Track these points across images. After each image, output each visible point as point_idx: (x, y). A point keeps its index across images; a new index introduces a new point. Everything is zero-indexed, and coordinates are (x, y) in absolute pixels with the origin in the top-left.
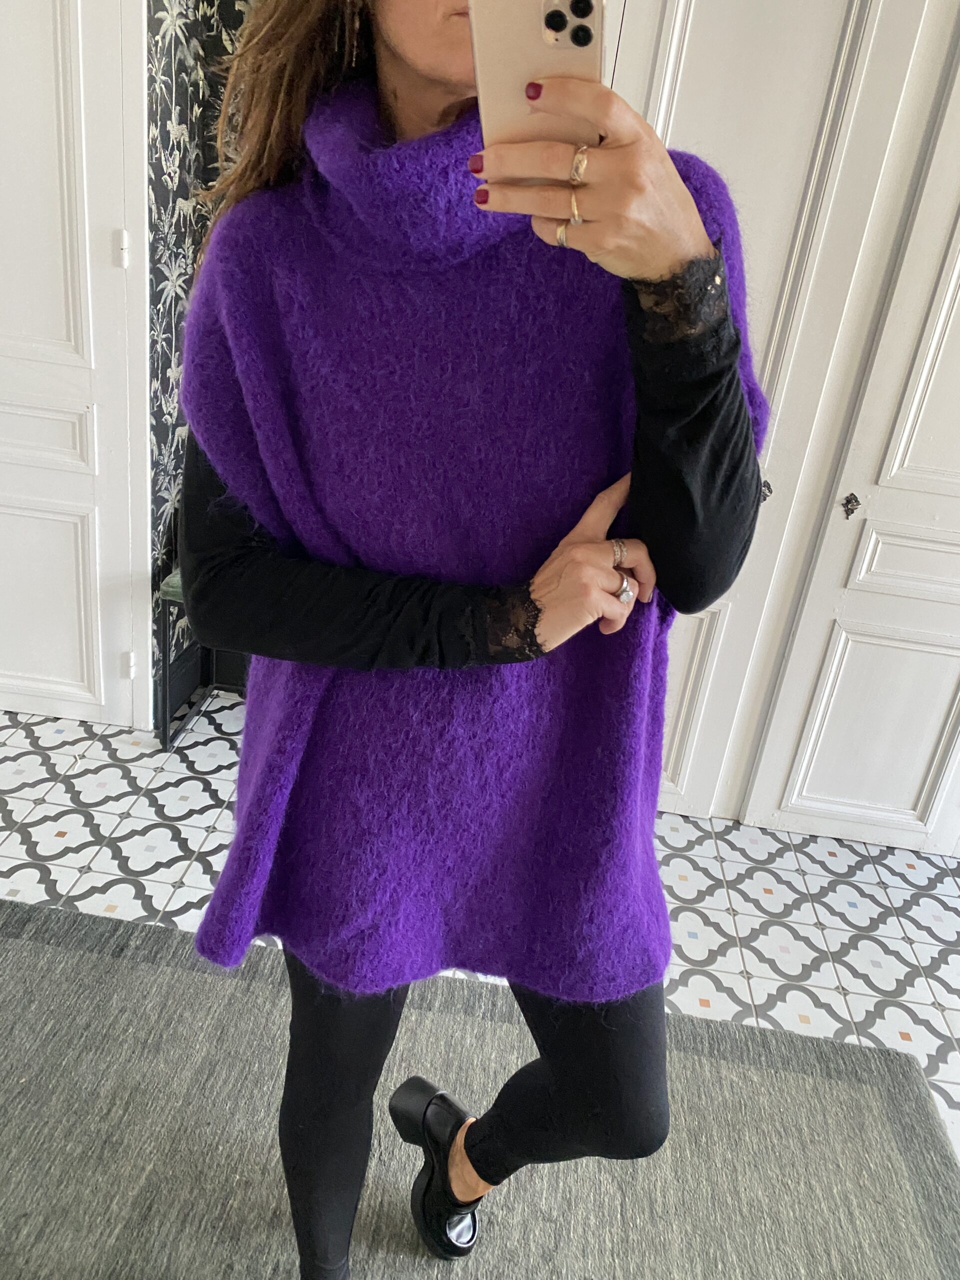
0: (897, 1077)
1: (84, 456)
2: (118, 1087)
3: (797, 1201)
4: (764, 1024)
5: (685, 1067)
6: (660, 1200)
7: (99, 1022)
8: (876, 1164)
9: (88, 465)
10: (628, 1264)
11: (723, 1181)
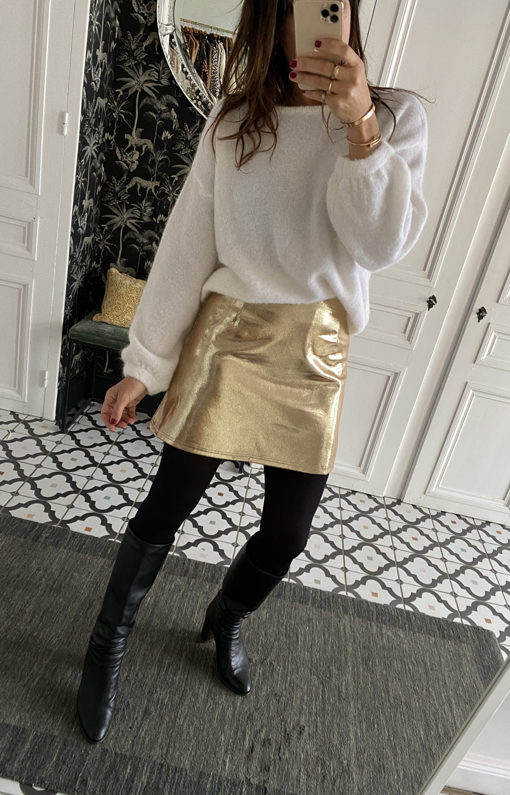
0: (482, 641)
1: (29, 248)
2: (36, 609)
3: (421, 698)
4: (408, 608)
5: (362, 626)
6: (344, 691)
7: (25, 574)
8: (467, 684)
9: (30, 253)
10: (325, 720)
11: (380, 684)
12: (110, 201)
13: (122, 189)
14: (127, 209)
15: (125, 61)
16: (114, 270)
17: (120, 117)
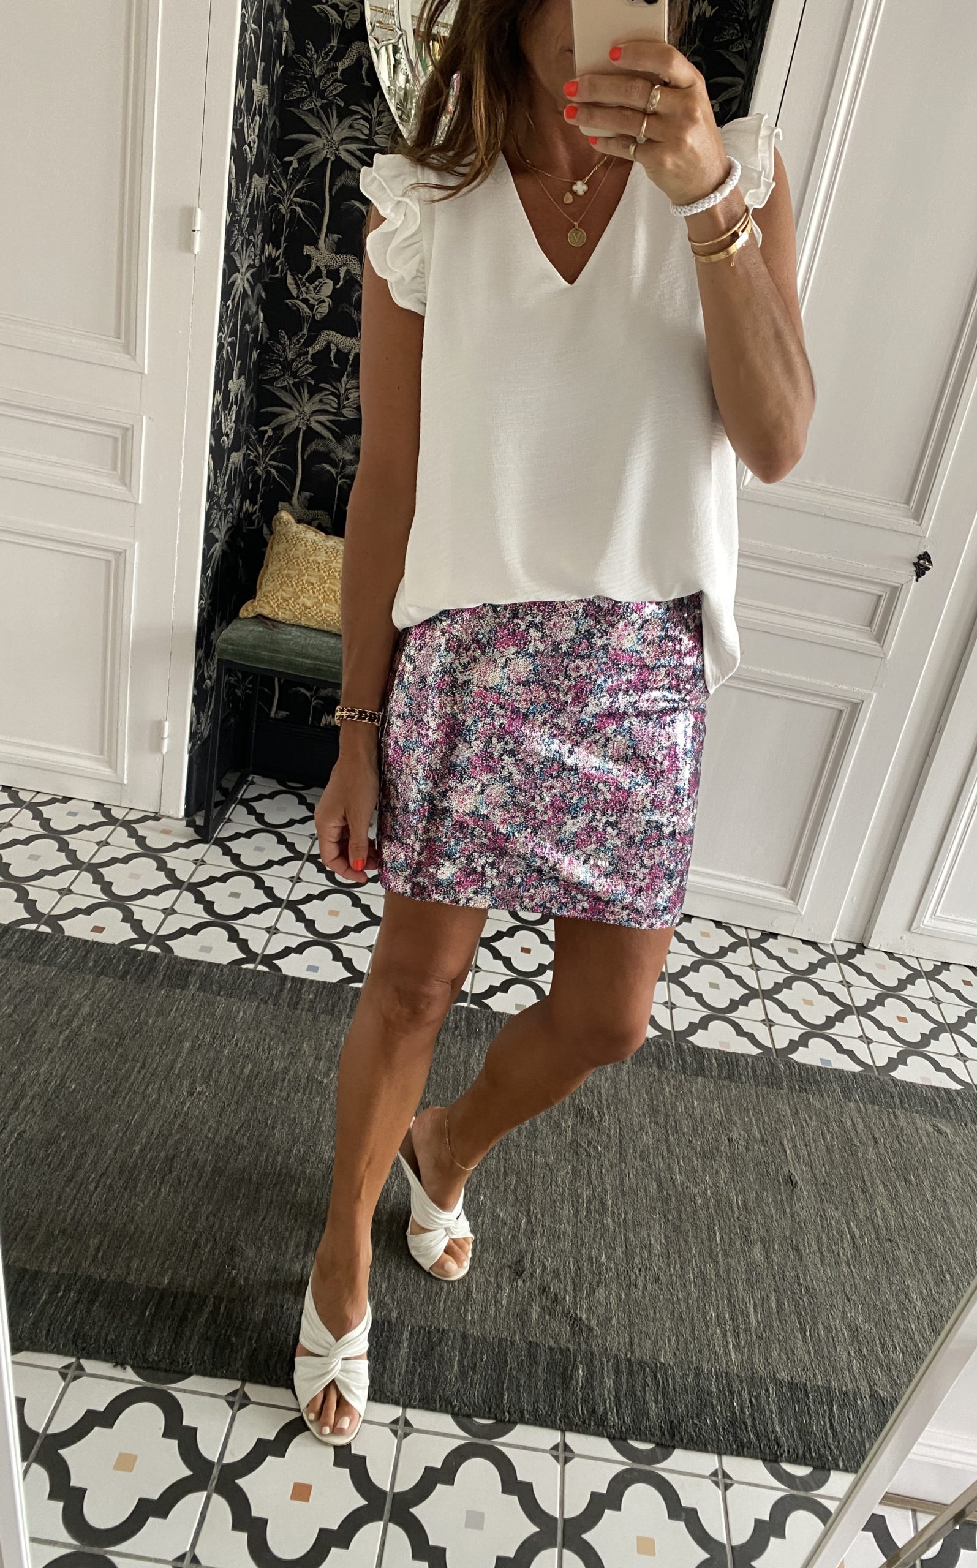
1: (126, 479)
9: (130, 489)
12: (277, 378)
13: (299, 355)
14: (311, 394)
15: (303, 100)
16: (285, 515)
17: (293, 211)
